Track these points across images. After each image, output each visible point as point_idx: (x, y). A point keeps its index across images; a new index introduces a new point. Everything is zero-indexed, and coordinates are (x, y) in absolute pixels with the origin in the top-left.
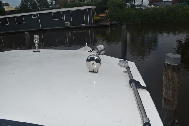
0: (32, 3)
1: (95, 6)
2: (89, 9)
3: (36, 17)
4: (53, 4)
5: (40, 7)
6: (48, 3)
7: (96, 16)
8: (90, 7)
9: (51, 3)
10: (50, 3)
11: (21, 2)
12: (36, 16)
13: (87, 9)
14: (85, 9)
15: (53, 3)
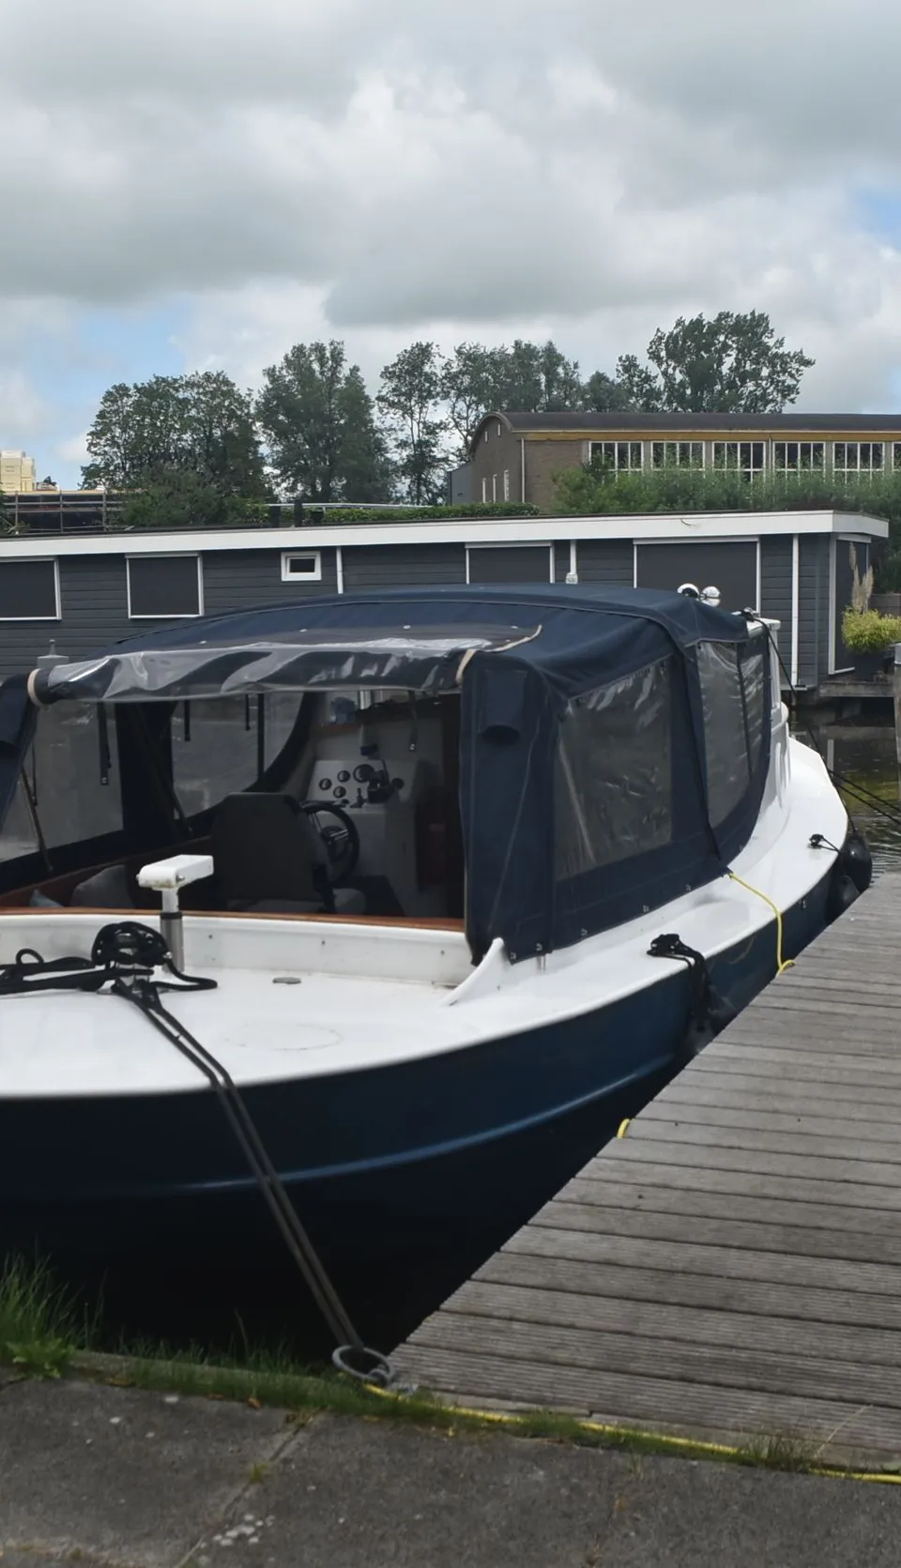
0: (217, 433)
1: (877, 511)
2: (808, 540)
3: (316, 576)
4: (434, 463)
5: (292, 489)
6: (379, 447)
7: (873, 605)
8: (820, 522)
9: (422, 445)
10: (403, 445)
11: (101, 415)
12: (312, 570)
13: (785, 540)
14: (767, 540)
15: (438, 453)
